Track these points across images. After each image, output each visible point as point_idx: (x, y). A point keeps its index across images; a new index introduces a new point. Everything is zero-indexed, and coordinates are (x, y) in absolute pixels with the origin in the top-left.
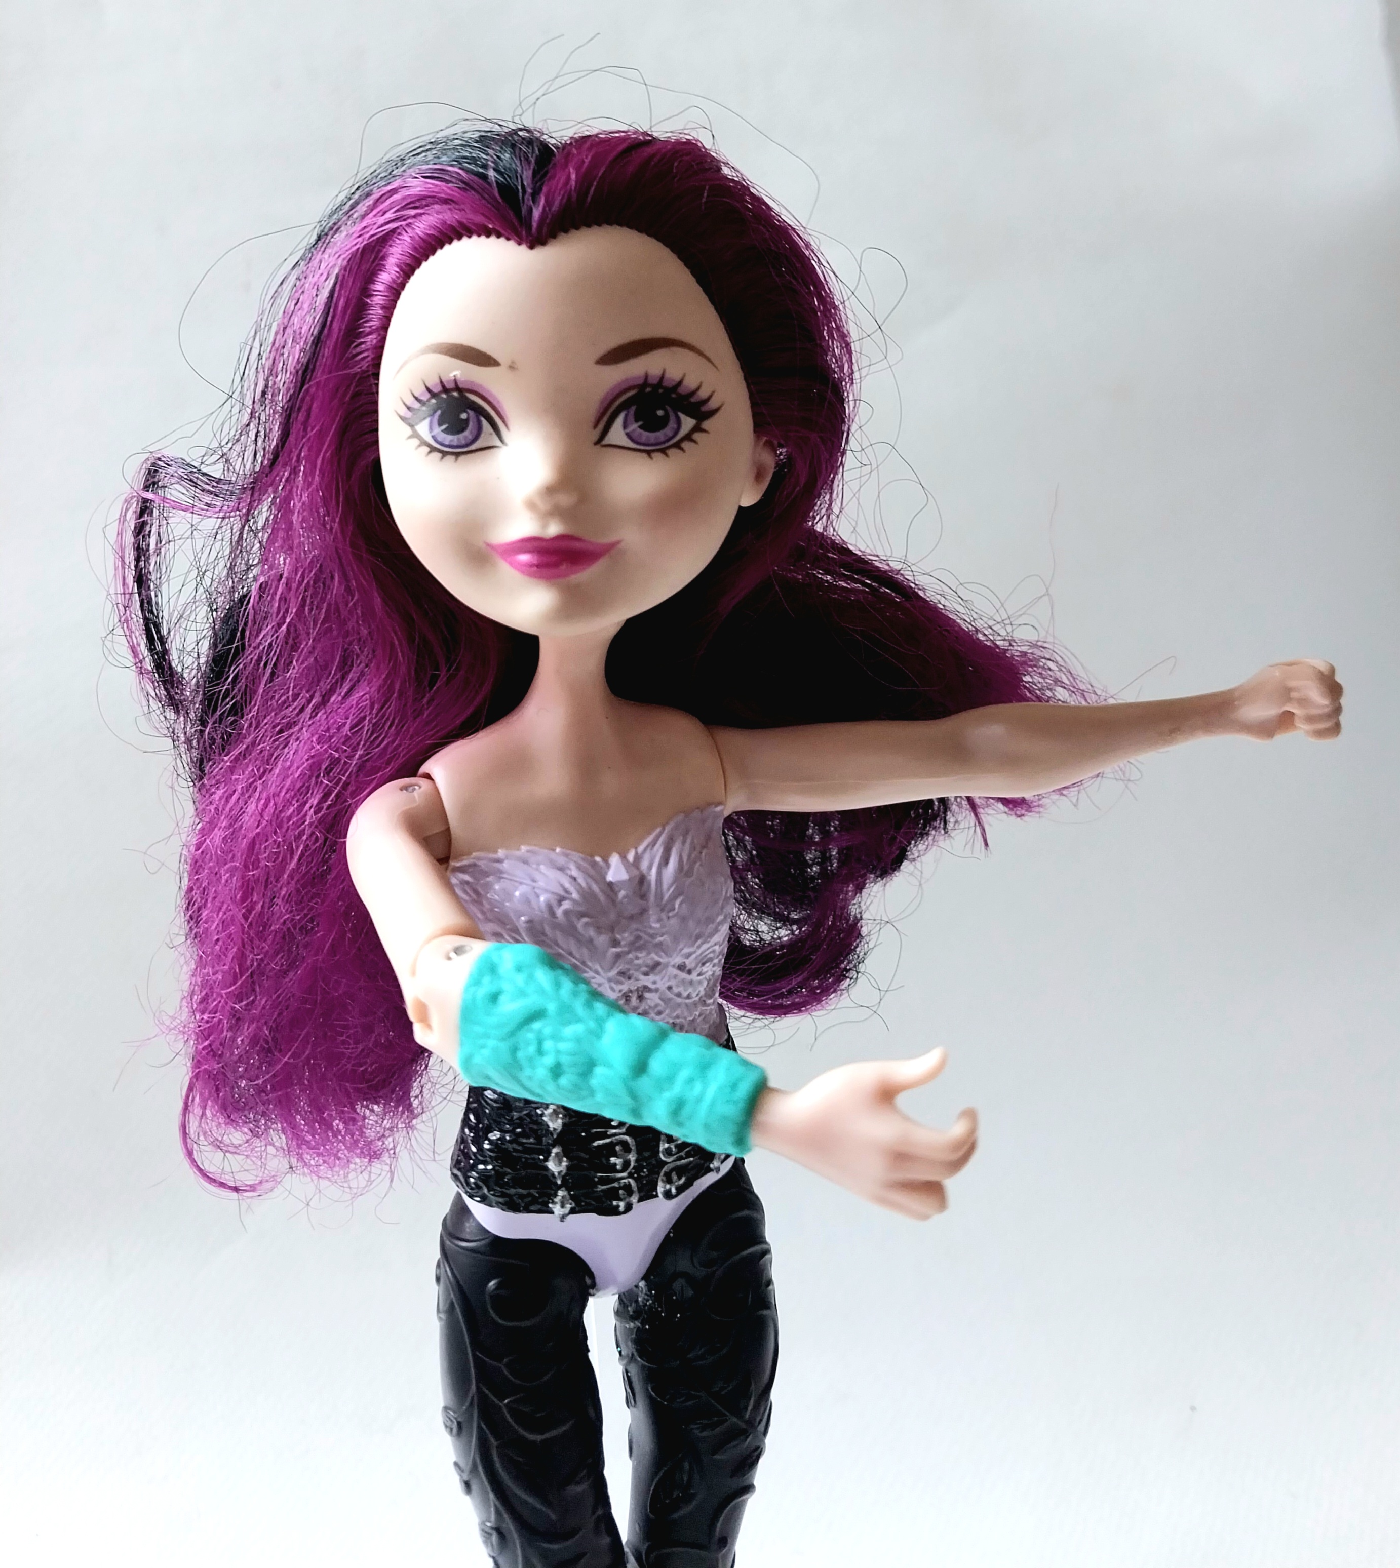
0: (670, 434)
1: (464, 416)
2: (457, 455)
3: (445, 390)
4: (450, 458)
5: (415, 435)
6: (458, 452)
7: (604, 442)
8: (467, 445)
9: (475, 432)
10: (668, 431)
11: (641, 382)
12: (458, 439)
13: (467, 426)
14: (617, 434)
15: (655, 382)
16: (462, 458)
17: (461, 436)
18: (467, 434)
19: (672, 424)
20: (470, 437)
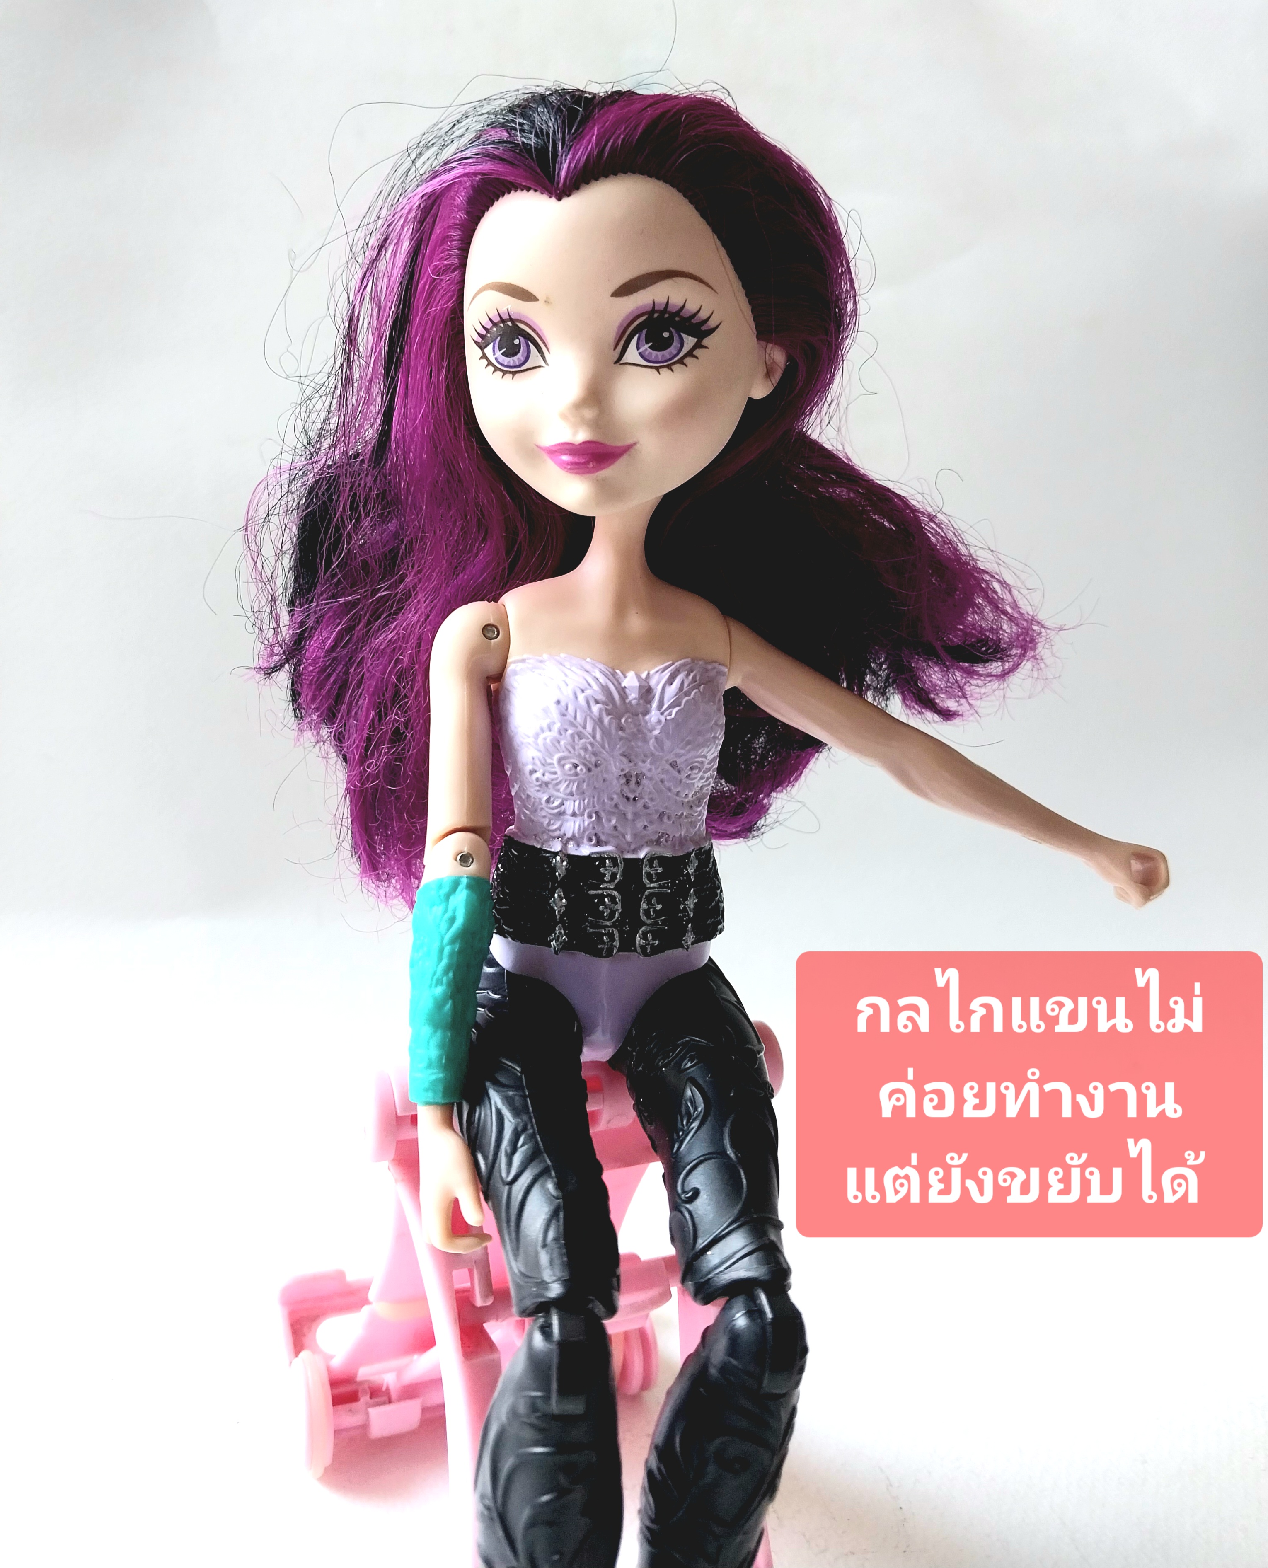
0: (675, 352)
1: (516, 342)
2: (514, 373)
3: (503, 321)
4: (509, 376)
5: (484, 356)
6: (514, 371)
7: (622, 362)
8: (520, 366)
9: (526, 354)
10: (673, 350)
11: (650, 309)
12: (514, 361)
13: (519, 350)
14: (632, 354)
15: (662, 308)
16: (517, 375)
17: (515, 358)
18: (520, 356)
19: (676, 344)
20: (523, 359)
